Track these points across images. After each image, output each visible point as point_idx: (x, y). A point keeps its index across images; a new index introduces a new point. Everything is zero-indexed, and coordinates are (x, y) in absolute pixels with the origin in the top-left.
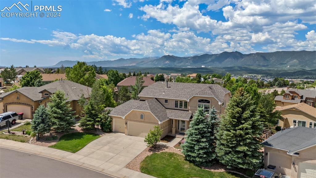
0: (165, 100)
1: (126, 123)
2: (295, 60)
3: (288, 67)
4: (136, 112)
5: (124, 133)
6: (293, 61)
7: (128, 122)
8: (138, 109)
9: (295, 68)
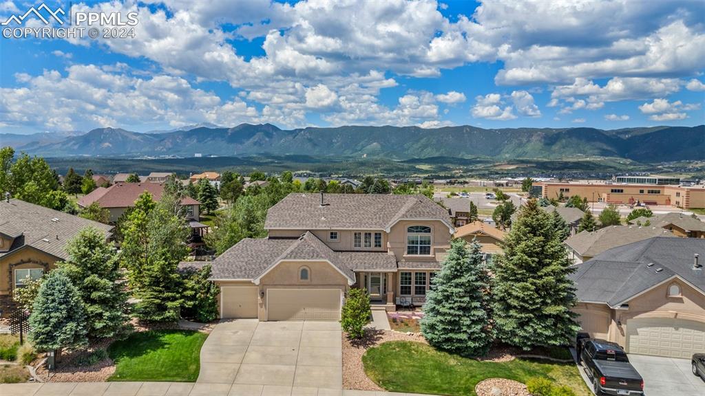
0: (332, 234)
1: (263, 293)
2: (374, 144)
3: (365, 156)
4: (288, 265)
5: (257, 318)
6: (372, 145)
7: (268, 291)
8: (295, 258)
9: (375, 157)
